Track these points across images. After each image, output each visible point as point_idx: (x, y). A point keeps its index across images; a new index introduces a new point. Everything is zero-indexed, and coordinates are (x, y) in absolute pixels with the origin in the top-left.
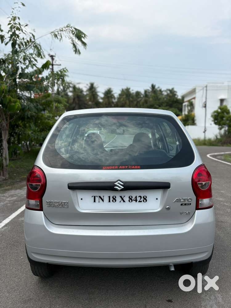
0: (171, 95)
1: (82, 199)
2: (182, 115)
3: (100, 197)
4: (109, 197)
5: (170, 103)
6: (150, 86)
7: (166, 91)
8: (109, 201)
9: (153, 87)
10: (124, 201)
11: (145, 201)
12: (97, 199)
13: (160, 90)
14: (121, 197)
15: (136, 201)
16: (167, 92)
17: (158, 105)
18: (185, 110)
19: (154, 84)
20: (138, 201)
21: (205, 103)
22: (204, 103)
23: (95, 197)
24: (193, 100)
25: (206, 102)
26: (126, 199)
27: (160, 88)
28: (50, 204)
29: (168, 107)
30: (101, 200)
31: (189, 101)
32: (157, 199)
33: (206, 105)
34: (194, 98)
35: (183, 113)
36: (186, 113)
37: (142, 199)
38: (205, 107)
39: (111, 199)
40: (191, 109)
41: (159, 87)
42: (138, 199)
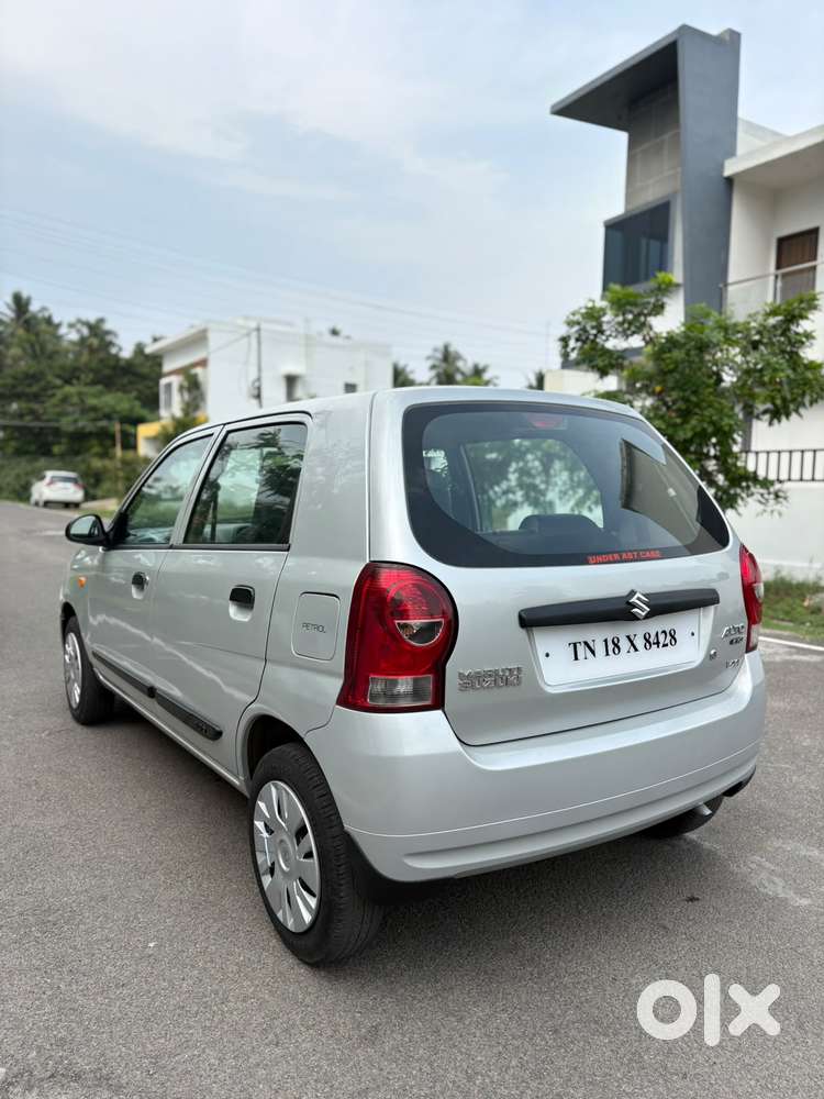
0: (95, 342)
1: (547, 655)
2: (159, 418)
3: (586, 643)
4: (606, 641)
5: (107, 372)
6: (9, 300)
7: (71, 326)
8: (607, 654)
9: (20, 304)
10: (636, 650)
11: (673, 642)
12: (581, 648)
13: (49, 321)
14: (628, 637)
15: (658, 643)
16: (78, 331)
17: (59, 377)
18: (169, 404)
19: (25, 295)
20: (661, 645)
21: (257, 384)
22: (253, 383)
23: (575, 645)
24: (198, 370)
25: (259, 379)
26: (639, 642)
27: (46, 314)
28: (470, 682)
29: (99, 387)
30: (589, 653)
31: (183, 371)
32: (693, 634)
33: (259, 388)
34: (203, 363)
35: (163, 412)
36: (178, 413)
37: (669, 638)
38: (258, 396)
39: (611, 646)
40: (195, 399)
41: (44, 309)
42: (661, 638)
